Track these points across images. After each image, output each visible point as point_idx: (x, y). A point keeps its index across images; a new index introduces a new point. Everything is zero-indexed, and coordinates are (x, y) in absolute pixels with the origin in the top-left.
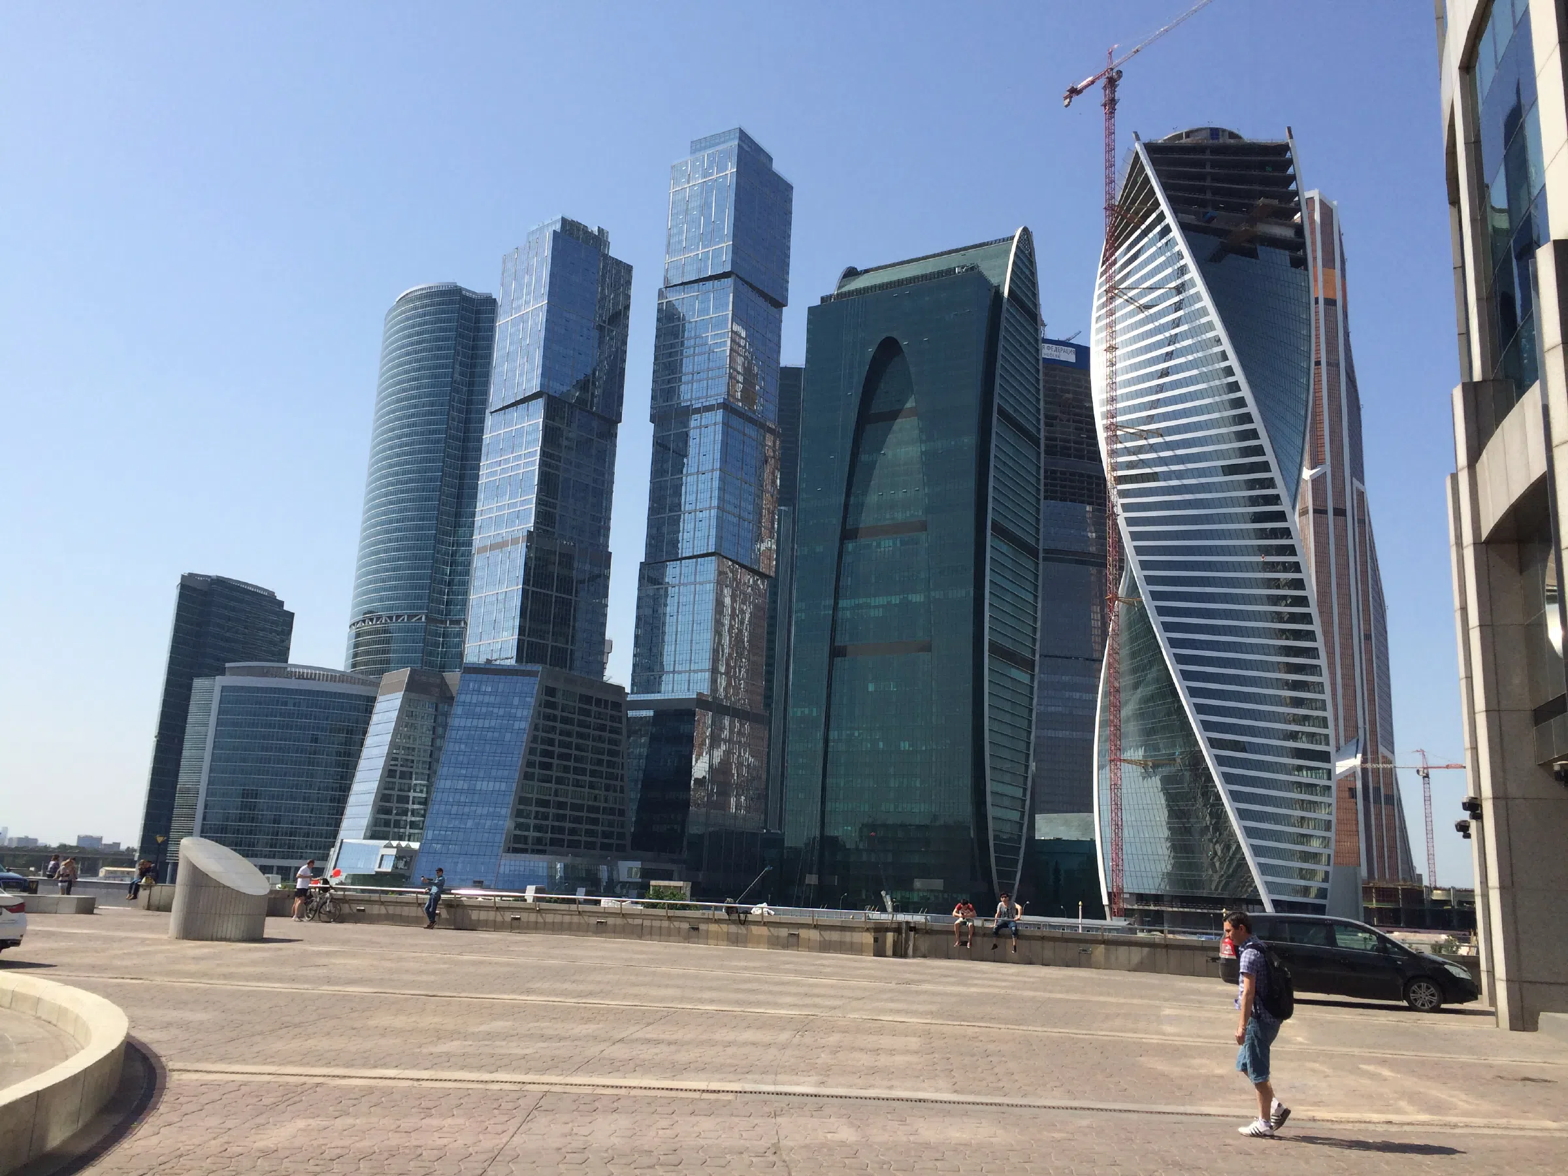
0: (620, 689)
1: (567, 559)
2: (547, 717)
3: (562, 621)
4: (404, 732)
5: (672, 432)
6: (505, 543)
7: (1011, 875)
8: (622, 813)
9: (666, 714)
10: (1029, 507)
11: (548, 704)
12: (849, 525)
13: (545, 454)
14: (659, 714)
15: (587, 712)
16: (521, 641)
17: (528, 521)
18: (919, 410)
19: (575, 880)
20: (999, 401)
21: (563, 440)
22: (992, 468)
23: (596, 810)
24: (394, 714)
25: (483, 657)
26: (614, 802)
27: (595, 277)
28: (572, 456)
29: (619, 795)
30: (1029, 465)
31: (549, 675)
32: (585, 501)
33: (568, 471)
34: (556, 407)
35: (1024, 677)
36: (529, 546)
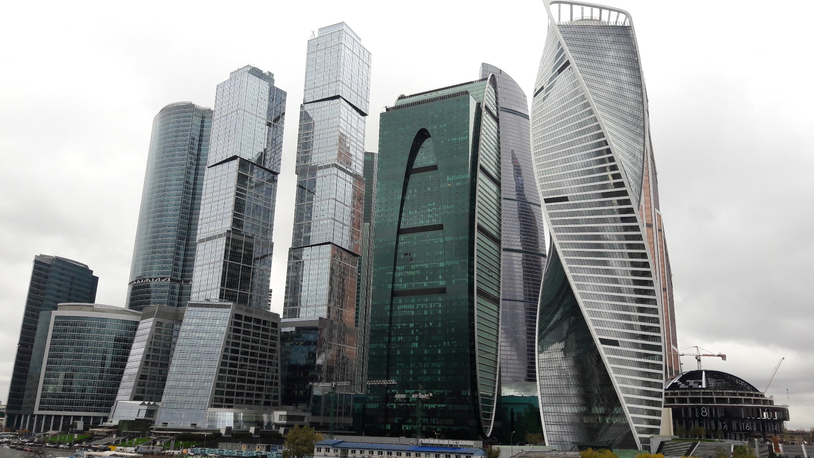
0: (277, 315)
1: (249, 246)
2: (236, 331)
3: (246, 279)
4: (154, 340)
5: (307, 179)
6: (214, 237)
7: (489, 416)
8: (276, 384)
9: (302, 329)
10: (496, 218)
11: (236, 324)
12: (402, 227)
13: (238, 189)
14: (298, 329)
15: (258, 328)
16: (222, 290)
17: (228, 224)
18: (438, 167)
19: (249, 423)
20: (480, 162)
21: (248, 182)
22: (477, 196)
23: (262, 383)
24: (149, 330)
25: (200, 299)
26: (272, 378)
27: (267, 97)
28: (253, 191)
29: (275, 374)
30: (495, 197)
31: (237, 308)
32: (260, 214)
33: (250, 199)
34: (244, 164)
35: (495, 308)
36: (228, 239)
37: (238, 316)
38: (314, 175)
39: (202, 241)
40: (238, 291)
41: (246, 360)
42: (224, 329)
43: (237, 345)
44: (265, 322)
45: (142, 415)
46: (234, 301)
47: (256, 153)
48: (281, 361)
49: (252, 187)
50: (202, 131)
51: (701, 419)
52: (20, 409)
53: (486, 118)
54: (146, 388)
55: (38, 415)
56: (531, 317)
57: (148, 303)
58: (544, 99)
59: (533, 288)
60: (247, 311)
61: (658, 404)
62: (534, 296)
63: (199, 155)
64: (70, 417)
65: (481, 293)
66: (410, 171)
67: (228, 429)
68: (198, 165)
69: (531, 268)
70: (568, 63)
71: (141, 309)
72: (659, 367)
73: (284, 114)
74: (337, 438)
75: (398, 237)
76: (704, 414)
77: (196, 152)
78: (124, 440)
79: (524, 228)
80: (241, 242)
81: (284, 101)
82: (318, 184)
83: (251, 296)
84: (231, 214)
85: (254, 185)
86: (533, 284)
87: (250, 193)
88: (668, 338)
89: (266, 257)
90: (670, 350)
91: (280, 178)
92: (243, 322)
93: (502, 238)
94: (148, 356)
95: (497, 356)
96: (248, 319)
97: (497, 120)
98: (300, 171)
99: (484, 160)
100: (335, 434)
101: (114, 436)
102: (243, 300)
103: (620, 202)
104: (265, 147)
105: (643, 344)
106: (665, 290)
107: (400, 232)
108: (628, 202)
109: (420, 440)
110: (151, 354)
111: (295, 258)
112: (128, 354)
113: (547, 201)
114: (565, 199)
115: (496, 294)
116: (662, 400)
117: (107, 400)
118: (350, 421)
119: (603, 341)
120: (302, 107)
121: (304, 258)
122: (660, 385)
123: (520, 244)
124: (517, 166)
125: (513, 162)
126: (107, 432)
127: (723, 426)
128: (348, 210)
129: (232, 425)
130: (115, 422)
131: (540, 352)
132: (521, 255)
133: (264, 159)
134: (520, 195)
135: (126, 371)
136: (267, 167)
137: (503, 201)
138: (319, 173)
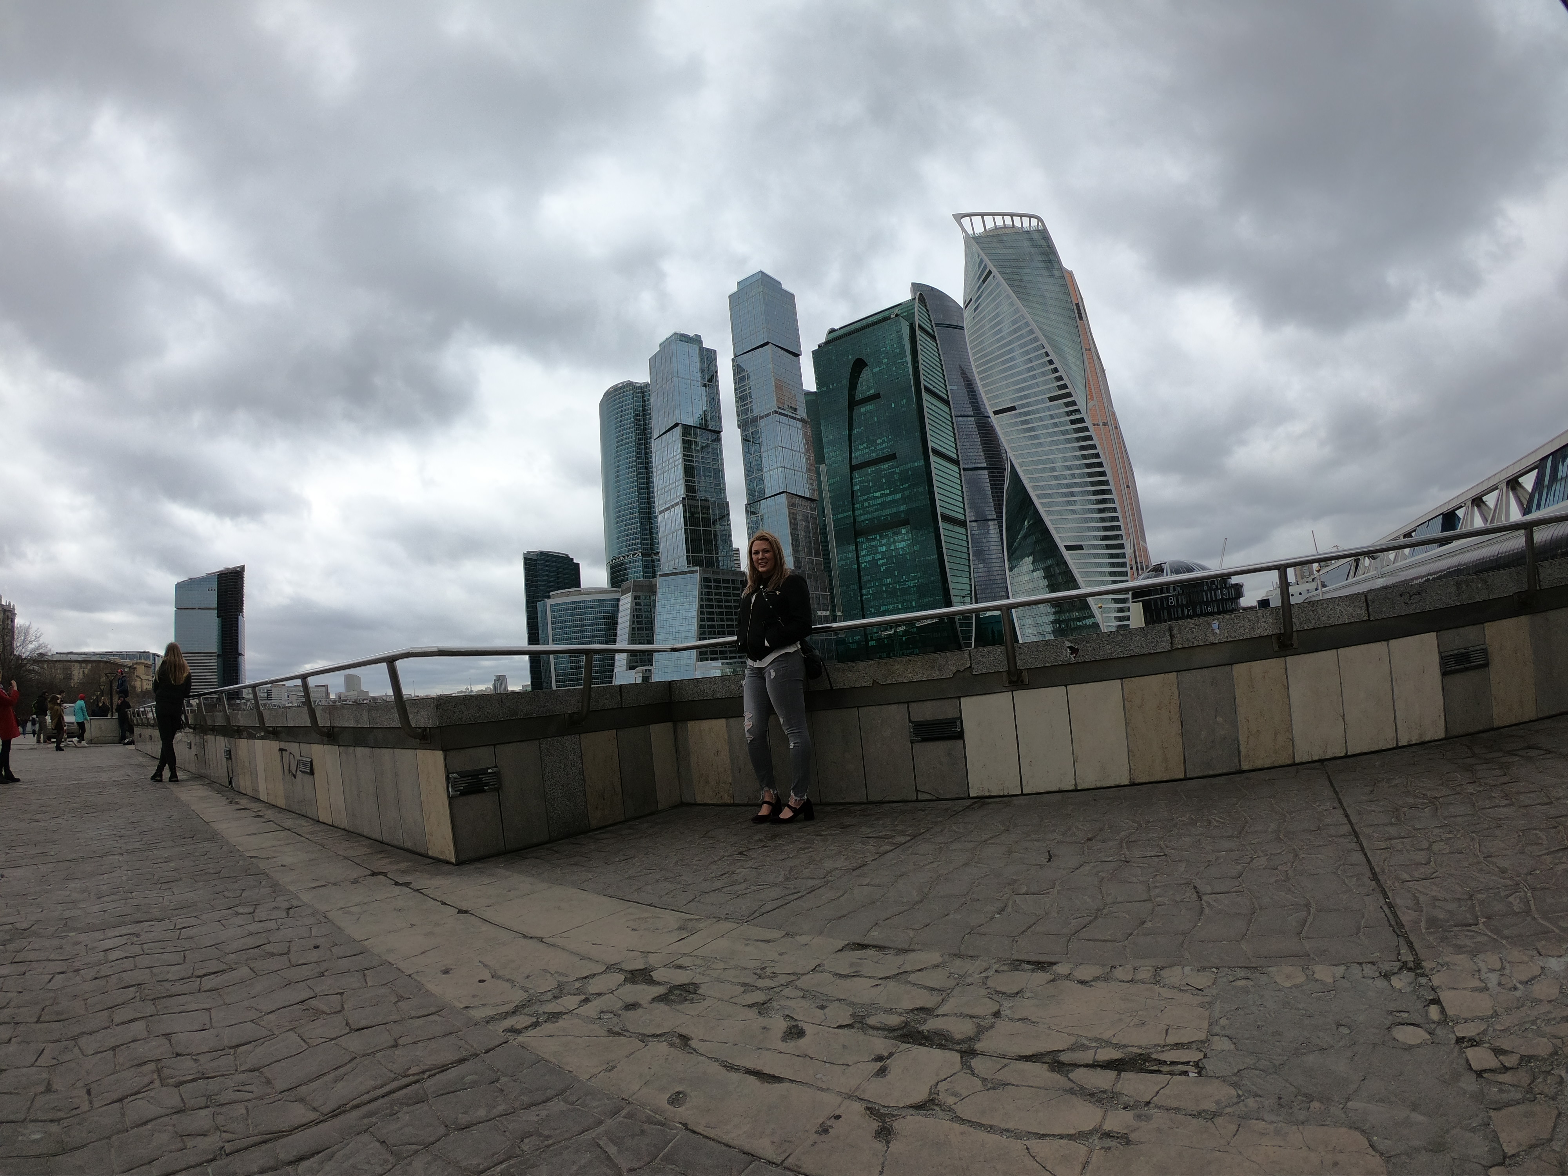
1: (706, 509)
2: (708, 594)
3: (708, 542)
4: (635, 613)
6: (672, 506)
7: (969, 638)
10: (951, 439)
11: (706, 587)
12: (854, 462)
13: (684, 455)
15: (728, 588)
16: (688, 557)
17: (681, 492)
18: (881, 394)
20: (923, 383)
21: (693, 447)
22: (926, 418)
24: (629, 605)
25: (671, 568)
27: (697, 359)
28: (699, 454)
30: (947, 417)
31: (704, 571)
32: (710, 476)
33: (699, 462)
34: (687, 430)
35: (963, 531)
36: (684, 506)
37: (706, 580)
38: (758, 425)
39: (660, 513)
40: (704, 555)
41: (722, 620)
42: (697, 593)
43: (711, 607)
44: (734, 582)
45: (640, 679)
46: (701, 565)
47: (697, 416)
49: (697, 451)
50: (644, 405)
51: (1169, 608)
52: (541, 688)
53: (920, 335)
54: (638, 657)
57: (624, 580)
58: (976, 312)
60: (714, 573)
61: (1124, 601)
63: (645, 429)
65: (946, 518)
66: (853, 403)
68: (645, 438)
70: (990, 272)
71: (619, 587)
72: (1124, 565)
73: (716, 372)
75: (851, 473)
76: (1171, 603)
77: (641, 427)
80: (696, 507)
81: (715, 359)
82: (762, 434)
83: (717, 557)
84: (682, 481)
85: (698, 448)
87: (697, 457)
89: (725, 516)
92: (712, 584)
93: (961, 459)
94: (633, 629)
95: (971, 579)
96: (717, 581)
97: (932, 336)
98: (743, 425)
99: (927, 379)
102: (710, 563)
103: (1067, 405)
104: (705, 408)
105: (1106, 545)
107: (853, 468)
108: (1074, 403)
110: (636, 626)
111: (753, 513)
112: (616, 629)
113: (995, 413)
114: (1014, 408)
115: (961, 517)
116: (1129, 596)
117: (607, 673)
119: (1068, 548)
120: (733, 360)
121: (761, 512)
127: (1188, 611)
131: (1011, 569)
133: (706, 420)
136: (709, 428)
137: (955, 419)
138: (762, 423)
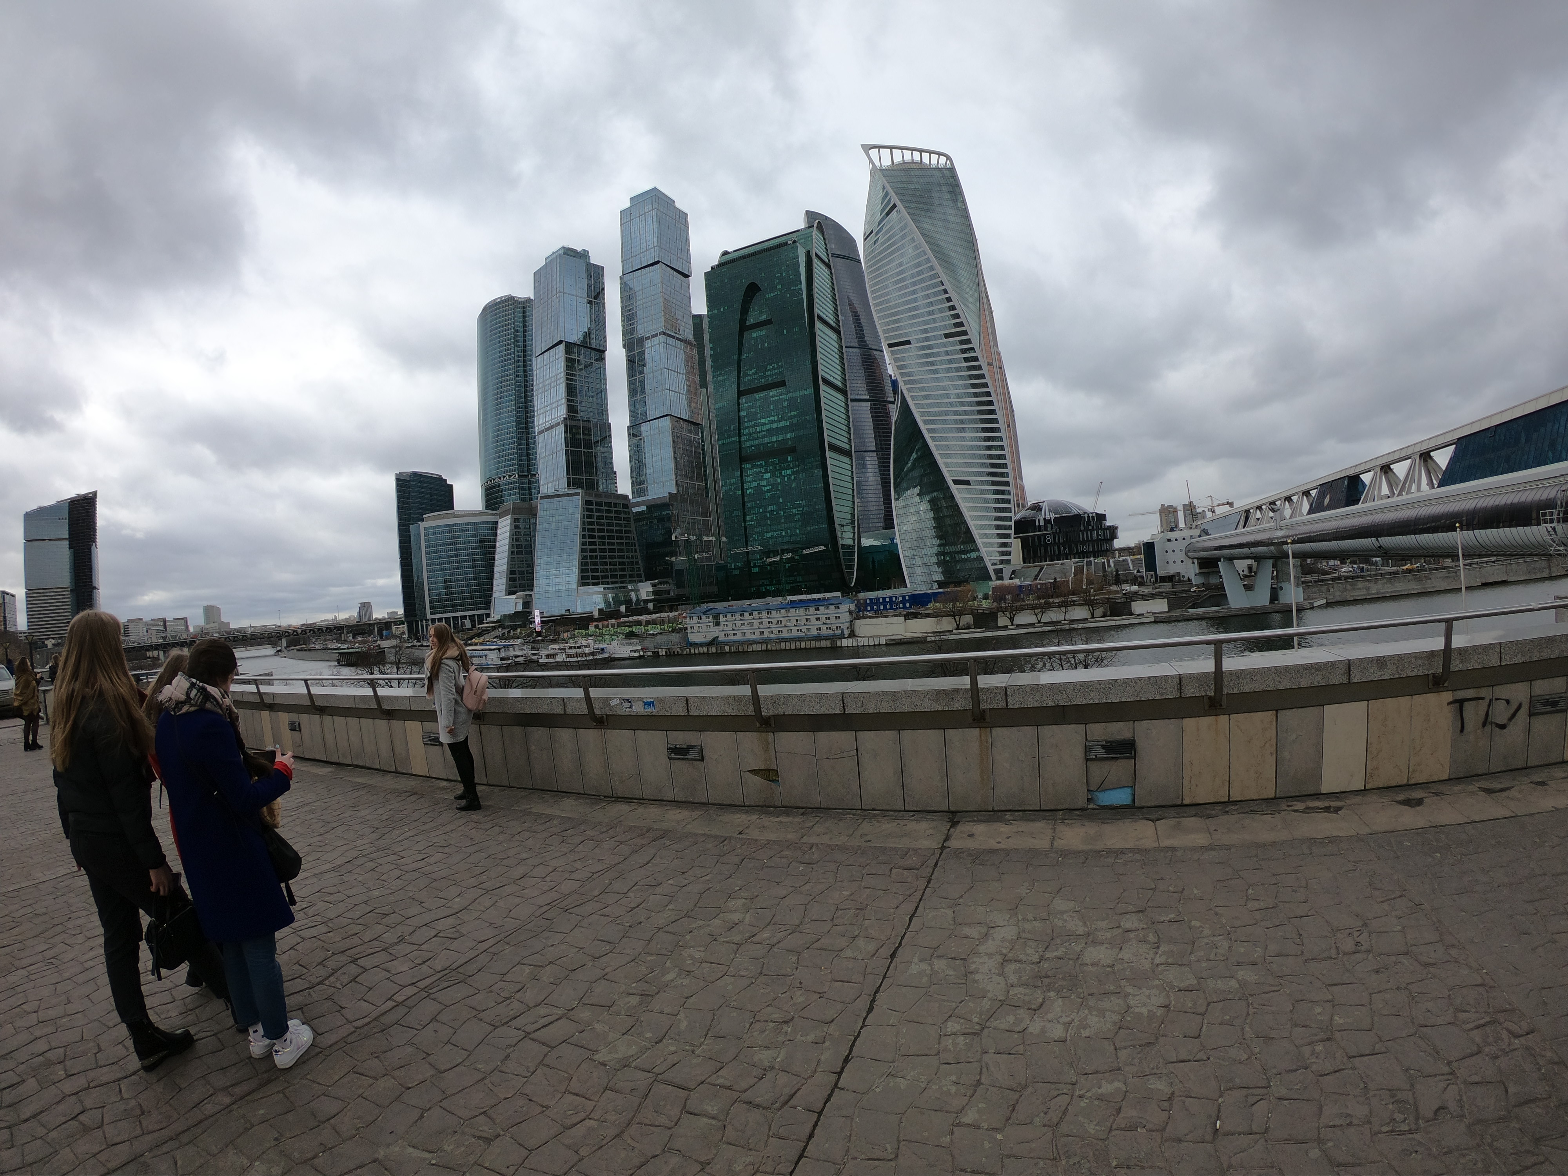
0: (625, 497)
1: (587, 431)
2: (590, 517)
3: (590, 465)
4: (515, 537)
5: (636, 352)
6: (553, 427)
7: (852, 567)
8: (637, 563)
9: (654, 507)
10: (839, 368)
11: (588, 510)
12: (742, 387)
13: (567, 374)
14: (649, 507)
15: (610, 511)
16: (568, 479)
17: (563, 412)
18: (774, 320)
19: (617, 602)
20: (816, 311)
21: (576, 365)
22: (818, 347)
23: (623, 564)
24: (508, 528)
25: (549, 491)
26: (632, 558)
27: (584, 275)
28: (584, 373)
29: (634, 554)
30: (836, 345)
31: (586, 494)
32: (592, 397)
33: (581, 381)
34: (570, 347)
35: (847, 460)
36: (566, 426)
37: (588, 502)
38: (642, 346)
39: (541, 432)
40: (584, 477)
41: (604, 544)
42: (579, 517)
43: (593, 530)
44: (616, 505)
45: (520, 608)
46: (583, 488)
47: (580, 335)
48: (638, 540)
49: (581, 370)
50: (524, 321)
51: (1046, 545)
52: (416, 616)
53: (817, 264)
54: (518, 582)
55: (432, 619)
56: (884, 467)
57: (503, 502)
58: (875, 242)
59: (884, 436)
60: (596, 495)
61: (1008, 536)
62: (886, 444)
63: (525, 346)
64: (457, 617)
65: (833, 447)
66: (743, 328)
67: (600, 610)
68: (525, 356)
69: (880, 417)
70: (894, 206)
71: (497, 509)
72: (1008, 501)
73: (603, 289)
74: (705, 606)
75: (739, 398)
76: (1049, 540)
77: (521, 344)
78: (509, 632)
79: (869, 375)
80: (578, 427)
81: (603, 276)
82: (647, 356)
83: (597, 480)
84: (564, 401)
85: (582, 367)
86: (883, 432)
87: (580, 374)
88: (1015, 474)
89: (606, 437)
90: (1016, 483)
91: (608, 355)
92: (594, 507)
93: (848, 389)
94: (513, 553)
95: (854, 509)
96: (599, 504)
97: (828, 266)
98: (628, 345)
99: (821, 308)
100: (704, 603)
101: (500, 629)
102: (590, 486)
103: (962, 342)
104: (589, 326)
105: (992, 481)
106: (1009, 426)
107: (740, 394)
108: (968, 341)
109: (788, 597)
110: (515, 550)
111: (635, 436)
112: (494, 553)
113: (890, 346)
114: (908, 342)
115: (846, 446)
116: (1012, 532)
117: (485, 598)
118: (715, 589)
119: (956, 482)
120: (621, 278)
121: (643, 434)
122: (1010, 519)
123: (867, 393)
124: (854, 312)
125: (850, 308)
126: (492, 627)
127: (1065, 550)
128: (682, 378)
129: (602, 606)
130: (498, 617)
131: (896, 499)
132: (868, 404)
133: (590, 338)
134: (861, 341)
135: (496, 569)
136: (594, 346)
137: (844, 350)
138: (647, 344)
